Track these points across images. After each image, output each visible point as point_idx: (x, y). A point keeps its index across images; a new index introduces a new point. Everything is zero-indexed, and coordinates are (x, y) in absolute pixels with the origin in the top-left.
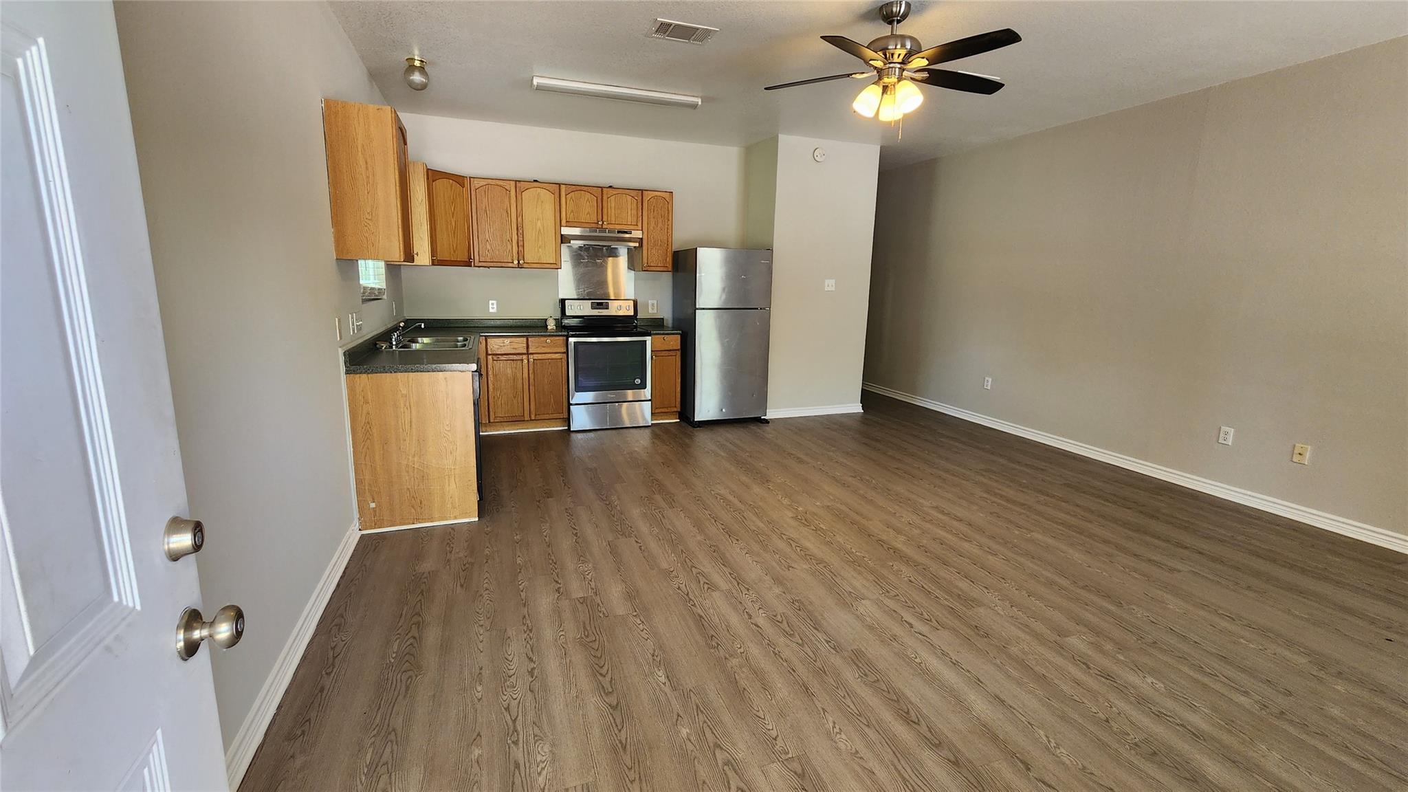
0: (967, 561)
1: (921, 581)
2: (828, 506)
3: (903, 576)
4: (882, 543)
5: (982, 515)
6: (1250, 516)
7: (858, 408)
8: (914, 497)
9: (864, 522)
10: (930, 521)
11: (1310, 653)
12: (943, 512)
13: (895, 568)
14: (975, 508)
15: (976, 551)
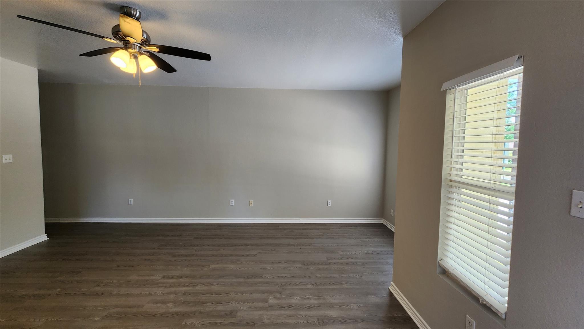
0: (207, 295)
1: (206, 320)
2: (106, 315)
3: (197, 325)
4: (166, 315)
5: (186, 269)
6: (246, 226)
7: (44, 238)
8: (147, 278)
9: (140, 310)
10: (170, 286)
11: (300, 262)
12: (170, 278)
13: (188, 323)
14: (179, 267)
15: (205, 288)
